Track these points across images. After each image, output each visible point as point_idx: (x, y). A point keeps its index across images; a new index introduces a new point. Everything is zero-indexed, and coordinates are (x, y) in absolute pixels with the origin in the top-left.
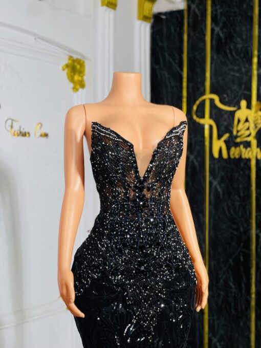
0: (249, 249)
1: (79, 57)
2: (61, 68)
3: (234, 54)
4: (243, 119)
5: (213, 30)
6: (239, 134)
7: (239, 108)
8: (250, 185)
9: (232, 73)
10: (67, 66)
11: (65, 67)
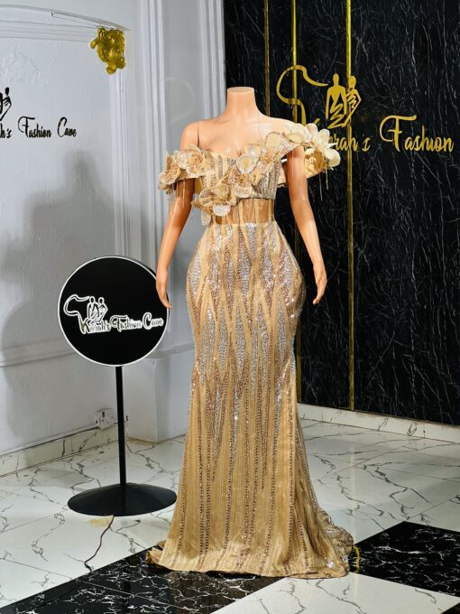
0: (347, 269)
1: (115, 28)
2: (89, 44)
3: (324, 10)
4: (335, 100)
6: (332, 119)
7: (332, 84)
8: (346, 185)
9: (322, 36)
10: (97, 42)
11: (94, 43)
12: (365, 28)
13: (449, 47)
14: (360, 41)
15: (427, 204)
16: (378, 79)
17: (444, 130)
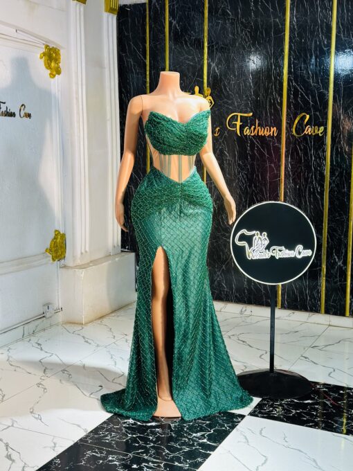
1: (55, 46)
2: (39, 55)
3: (189, 45)
5: (170, 23)
7: (194, 93)
9: (187, 62)
10: (44, 54)
11: (42, 55)
12: (217, 57)
13: (275, 69)
14: (213, 65)
15: (258, 170)
16: (226, 89)
17: (271, 122)
